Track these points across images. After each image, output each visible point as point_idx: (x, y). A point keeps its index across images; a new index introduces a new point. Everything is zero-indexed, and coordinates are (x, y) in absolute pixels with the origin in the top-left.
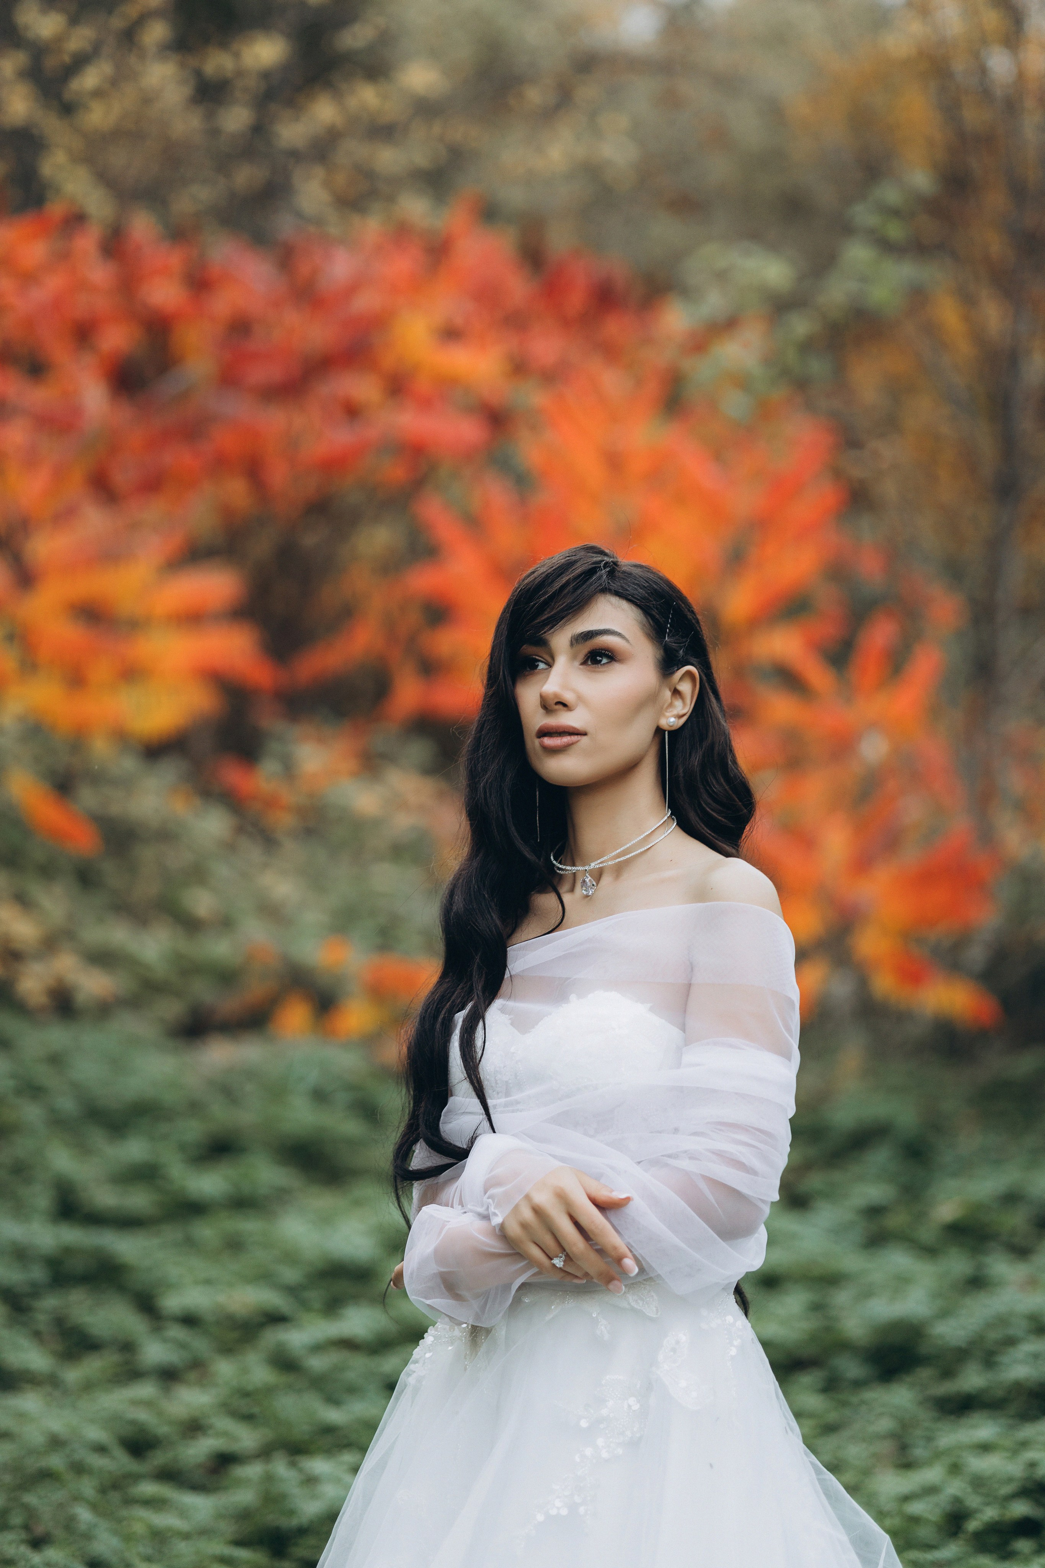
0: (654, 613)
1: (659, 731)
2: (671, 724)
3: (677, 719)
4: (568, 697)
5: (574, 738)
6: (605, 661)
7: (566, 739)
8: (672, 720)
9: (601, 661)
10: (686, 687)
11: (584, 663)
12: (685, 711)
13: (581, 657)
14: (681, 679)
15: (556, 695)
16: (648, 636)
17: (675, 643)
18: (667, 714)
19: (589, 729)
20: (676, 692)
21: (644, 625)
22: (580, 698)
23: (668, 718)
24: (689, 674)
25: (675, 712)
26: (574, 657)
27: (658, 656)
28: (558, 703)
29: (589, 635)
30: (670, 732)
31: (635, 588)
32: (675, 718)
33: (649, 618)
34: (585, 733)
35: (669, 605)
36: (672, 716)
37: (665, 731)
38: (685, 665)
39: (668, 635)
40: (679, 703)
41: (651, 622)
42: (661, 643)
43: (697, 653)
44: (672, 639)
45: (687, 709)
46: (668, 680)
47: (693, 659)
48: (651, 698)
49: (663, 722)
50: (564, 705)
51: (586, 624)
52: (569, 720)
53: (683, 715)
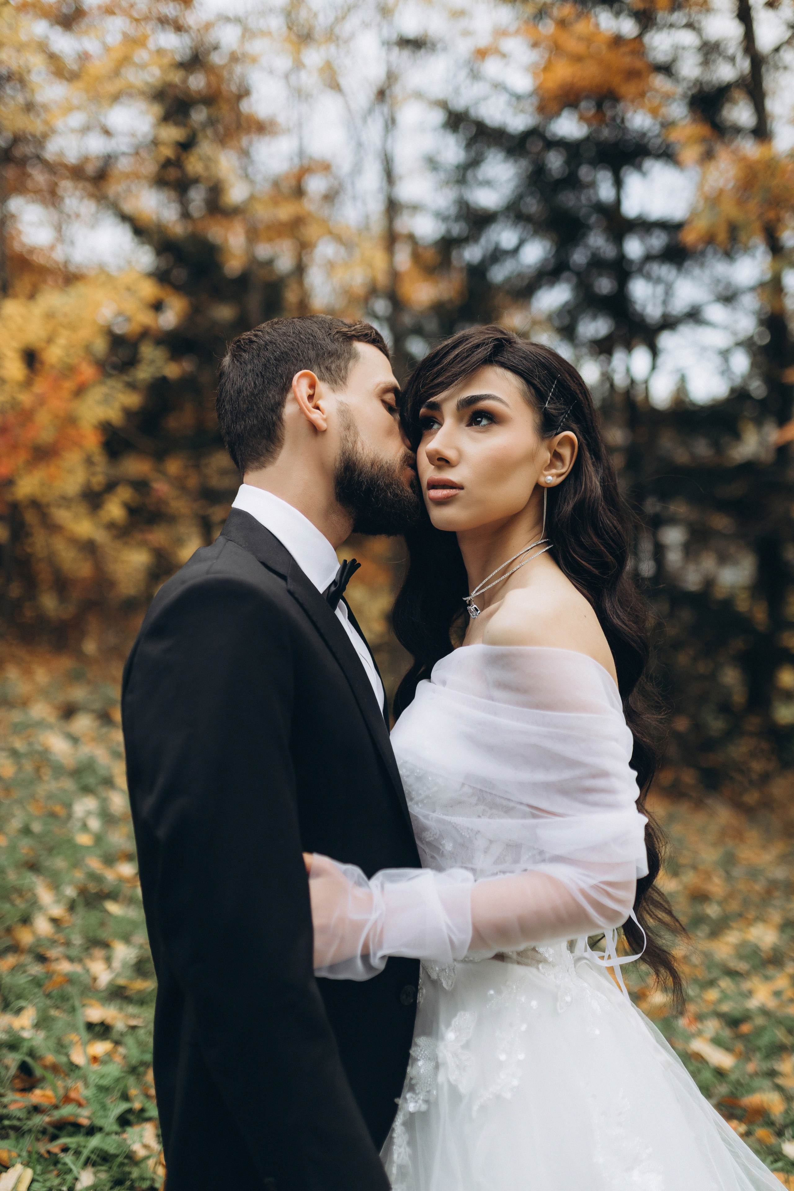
0: (536, 382)
1: (538, 488)
2: (549, 482)
3: (555, 478)
4: (451, 454)
5: (456, 491)
6: (484, 422)
7: (448, 492)
8: (550, 478)
9: (481, 421)
10: (566, 452)
11: (469, 425)
12: (563, 470)
13: (466, 418)
14: (561, 443)
15: (437, 452)
16: (529, 403)
17: (555, 409)
18: (546, 473)
19: (466, 483)
20: (556, 454)
21: (525, 393)
22: (463, 457)
23: (545, 476)
24: (567, 437)
25: (554, 471)
26: (459, 419)
27: (537, 421)
28: (440, 459)
29: (472, 401)
30: (547, 488)
32: (553, 476)
33: (531, 387)
34: (461, 488)
35: (555, 377)
36: (550, 475)
37: (543, 488)
38: (564, 430)
39: (549, 402)
40: (559, 464)
41: (533, 391)
42: (541, 408)
43: (577, 421)
44: (552, 406)
45: (565, 468)
46: (546, 443)
47: (574, 426)
48: (531, 457)
49: (542, 480)
50: (446, 461)
51: (471, 391)
52: (450, 475)
53: (561, 475)
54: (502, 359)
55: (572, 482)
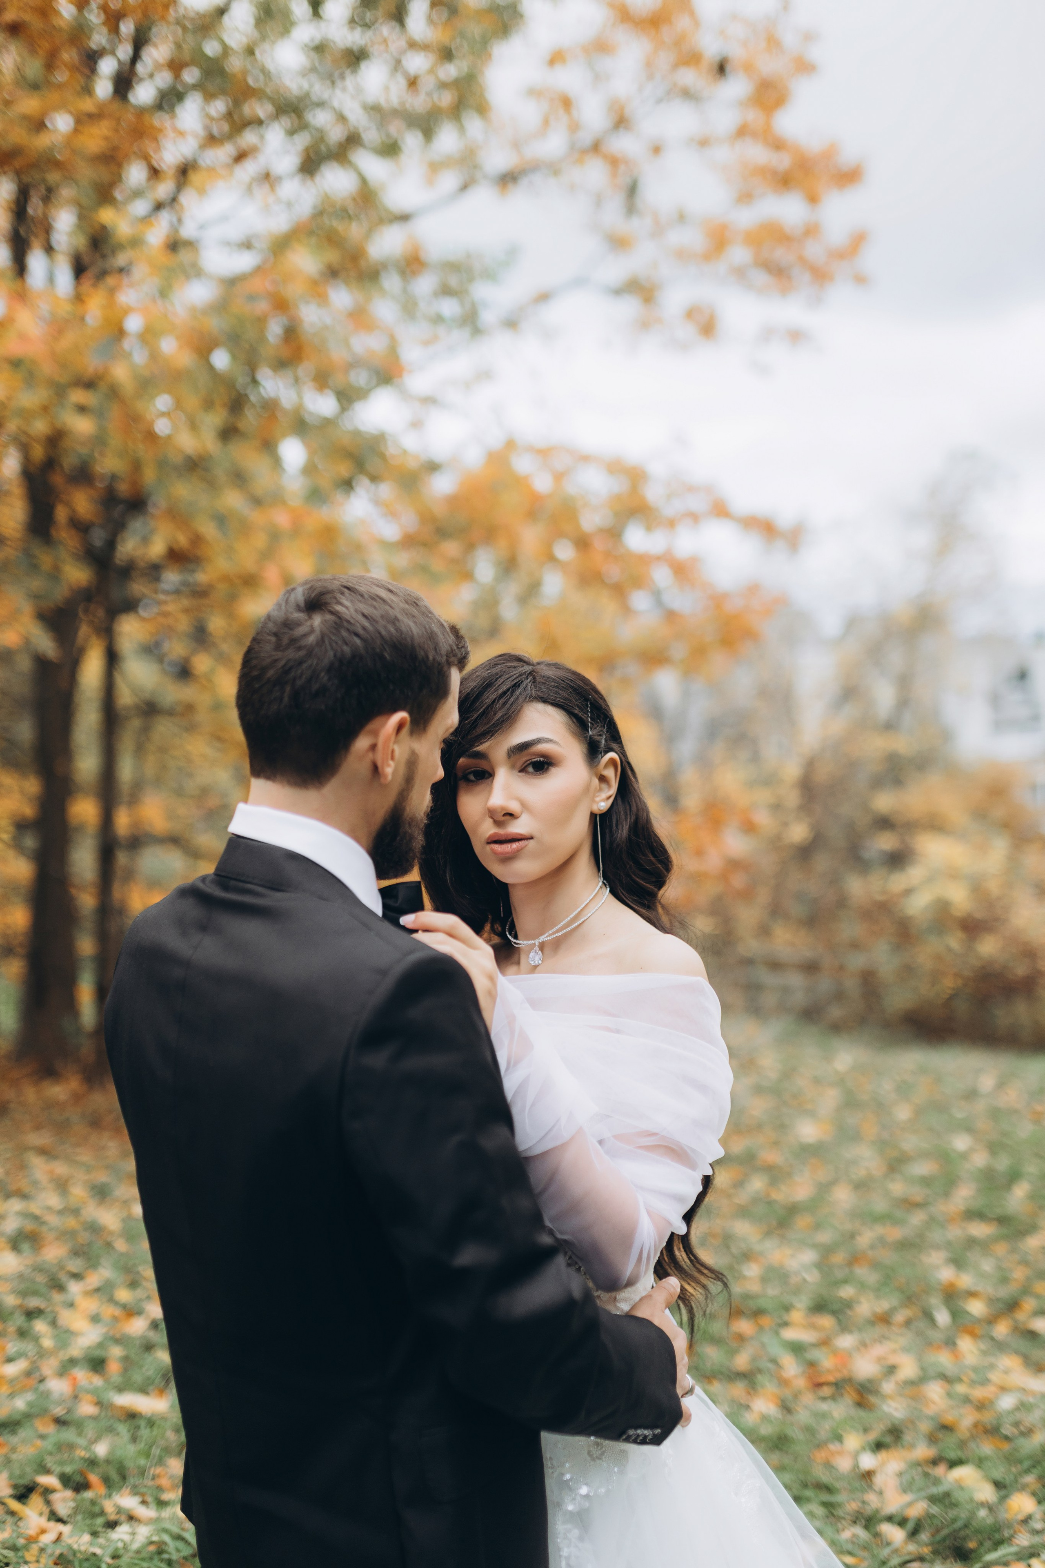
0: (576, 712)
1: (593, 815)
2: (602, 808)
3: (606, 802)
4: (514, 806)
5: (522, 843)
7: (515, 845)
8: (603, 804)
10: (610, 773)
11: (523, 770)
12: (611, 793)
14: (606, 766)
15: (503, 808)
16: (575, 734)
17: (597, 734)
18: (597, 799)
19: (535, 833)
20: (603, 779)
21: (570, 725)
22: (524, 805)
23: (598, 803)
24: (610, 760)
25: (604, 795)
26: (513, 767)
27: (585, 750)
28: (505, 815)
29: (524, 747)
30: (601, 815)
31: (556, 691)
32: (604, 801)
33: (573, 718)
34: (531, 837)
35: (586, 700)
36: (602, 800)
37: (596, 815)
38: (606, 752)
39: (591, 729)
40: (604, 786)
41: (575, 720)
42: (586, 737)
43: (614, 740)
44: (595, 732)
45: (613, 790)
46: (594, 770)
47: (613, 745)
48: (584, 789)
49: (595, 807)
50: (511, 815)
51: (520, 735)
52: (516, 828)
53: (610, 797)
55: (619, 801)
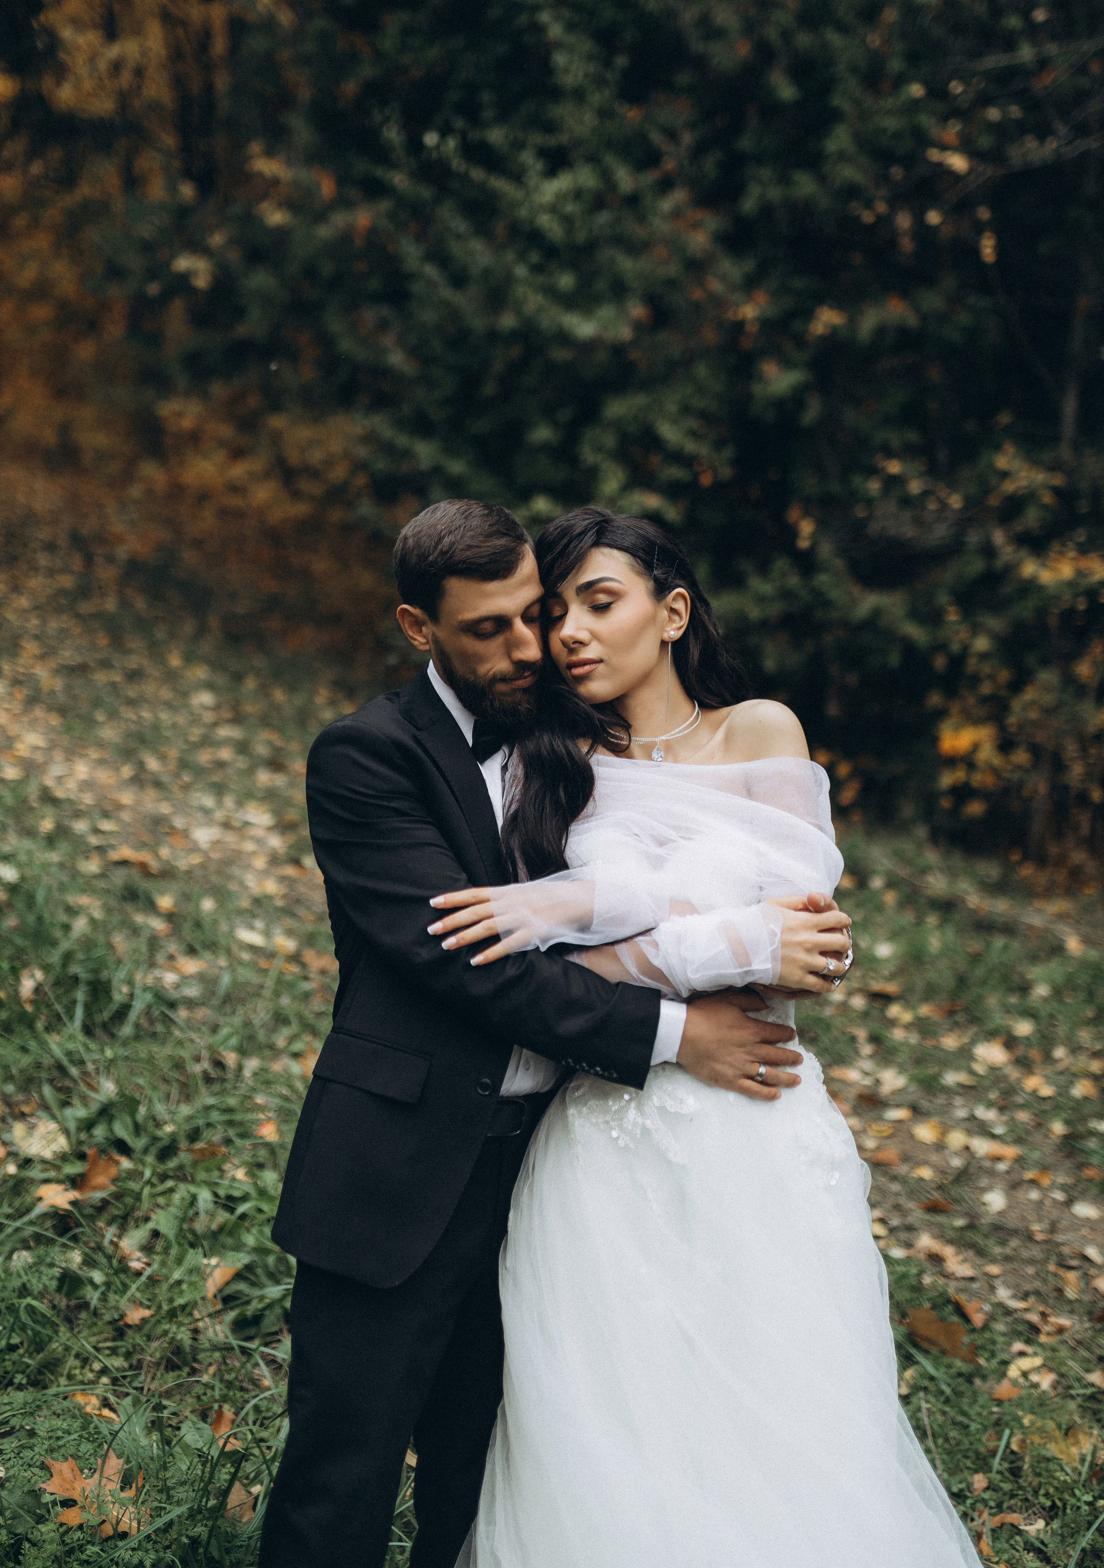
0: (641, 555)
1: (664, 643)
2: (672, 636)
3: (677, 631)
4: (583, 636)
5: (593, 666)
7: (587, 668)
8: (672, 633)
10: (680, 606)
12: (682, 623)
13: (589, 601)
14: (674, 599)
15: (571, 637)
16: (639, 573)
17: (663, 573)
18: (668, 629)
19: (605, 657)
20: (673, 611)
21: (634, 566)
22: (594, 635)
23: (668, 632)
24: (679, 594)
25: (674, 626)
26: (582, 606)
27: (651, 587)
28: (576, 643)
29: (590, 585)
30: (672, 643)
31: (623, 538)
32: (675, 631)
33: (637, 559)
34: (601, 661)
35: (654, 544)
36: (672, 630)
37: (668, 642)
38: (674, 589)
39: (657, 568)
40: (676, 618)
41: (640, 562)
42: (652, 575)
43: (683, 577)
44: (660, 572)
45: (683, 621)
46: (663, 603)
47: (681, 583)
48: (651, 620)
49: (666, 636)
50: (582, 643)
51: (587, 576)
52: (588, 653)
53: (681, 627)
54: (608, 541)
55: (692, 631)
